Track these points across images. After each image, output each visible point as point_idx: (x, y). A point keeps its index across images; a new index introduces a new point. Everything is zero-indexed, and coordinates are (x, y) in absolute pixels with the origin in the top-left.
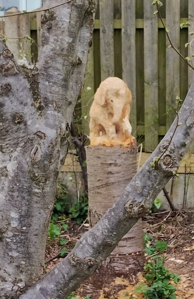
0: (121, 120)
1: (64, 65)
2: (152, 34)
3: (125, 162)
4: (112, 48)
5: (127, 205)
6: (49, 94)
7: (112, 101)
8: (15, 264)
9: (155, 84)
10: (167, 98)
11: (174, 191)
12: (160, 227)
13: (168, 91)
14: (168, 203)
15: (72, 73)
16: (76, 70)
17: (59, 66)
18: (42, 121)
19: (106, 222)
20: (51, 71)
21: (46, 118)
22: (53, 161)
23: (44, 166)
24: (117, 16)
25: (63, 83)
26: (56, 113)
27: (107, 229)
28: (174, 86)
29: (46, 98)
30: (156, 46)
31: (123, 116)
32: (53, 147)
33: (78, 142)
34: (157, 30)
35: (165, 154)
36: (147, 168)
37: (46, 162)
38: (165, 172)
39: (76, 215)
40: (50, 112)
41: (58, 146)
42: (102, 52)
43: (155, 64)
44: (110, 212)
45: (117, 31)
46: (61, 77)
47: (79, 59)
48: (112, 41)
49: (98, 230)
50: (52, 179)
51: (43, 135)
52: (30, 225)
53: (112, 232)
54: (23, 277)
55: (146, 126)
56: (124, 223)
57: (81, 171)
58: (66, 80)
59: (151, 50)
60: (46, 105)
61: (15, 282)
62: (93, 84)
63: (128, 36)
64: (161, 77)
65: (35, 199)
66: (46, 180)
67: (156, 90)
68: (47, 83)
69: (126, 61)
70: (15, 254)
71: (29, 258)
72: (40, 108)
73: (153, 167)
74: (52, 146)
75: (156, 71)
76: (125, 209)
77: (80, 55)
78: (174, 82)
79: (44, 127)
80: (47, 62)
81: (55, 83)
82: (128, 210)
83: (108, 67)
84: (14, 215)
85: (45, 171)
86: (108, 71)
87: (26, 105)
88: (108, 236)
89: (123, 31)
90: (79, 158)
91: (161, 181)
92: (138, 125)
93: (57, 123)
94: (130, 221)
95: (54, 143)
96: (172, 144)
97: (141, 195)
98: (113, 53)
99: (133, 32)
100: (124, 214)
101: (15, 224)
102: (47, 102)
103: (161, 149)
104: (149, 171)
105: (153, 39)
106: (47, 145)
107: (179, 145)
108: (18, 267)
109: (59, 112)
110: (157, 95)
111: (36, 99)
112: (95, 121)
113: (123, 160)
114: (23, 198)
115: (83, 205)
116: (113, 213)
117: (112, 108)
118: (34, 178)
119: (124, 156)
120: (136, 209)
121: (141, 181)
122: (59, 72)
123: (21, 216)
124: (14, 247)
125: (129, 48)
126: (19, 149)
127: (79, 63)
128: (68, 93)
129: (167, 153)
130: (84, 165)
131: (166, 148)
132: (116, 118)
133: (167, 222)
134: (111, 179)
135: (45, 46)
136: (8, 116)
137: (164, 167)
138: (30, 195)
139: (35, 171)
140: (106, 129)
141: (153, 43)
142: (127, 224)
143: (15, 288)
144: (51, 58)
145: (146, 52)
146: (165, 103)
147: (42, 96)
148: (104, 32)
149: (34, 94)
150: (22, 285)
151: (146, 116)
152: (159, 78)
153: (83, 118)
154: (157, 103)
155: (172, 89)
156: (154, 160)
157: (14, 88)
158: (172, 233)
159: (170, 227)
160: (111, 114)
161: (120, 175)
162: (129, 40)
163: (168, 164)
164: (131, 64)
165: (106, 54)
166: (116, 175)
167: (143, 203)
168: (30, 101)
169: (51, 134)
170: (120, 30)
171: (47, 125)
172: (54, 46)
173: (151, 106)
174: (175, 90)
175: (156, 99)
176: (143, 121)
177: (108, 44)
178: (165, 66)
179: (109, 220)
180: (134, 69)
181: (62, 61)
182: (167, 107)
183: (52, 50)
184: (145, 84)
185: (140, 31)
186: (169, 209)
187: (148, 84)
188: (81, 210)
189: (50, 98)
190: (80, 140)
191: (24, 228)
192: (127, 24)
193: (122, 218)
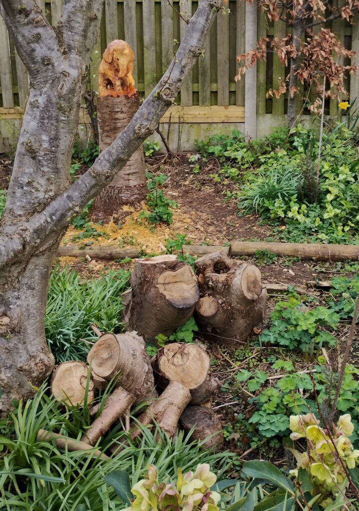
0: (126, 75)
1: (83, 19)
2: (150, 7)
4: (116, 18)
5: (136, 128)
6: (71, 42)
7: (118, 59)
8: (46, 177)
9: (153, 48)
10: (163, 60)
11: (170, 137)
12: (159, 167)
13: (163, 54)
14: (165, 148)
15: (90, 26)
16: (93, 24)
17: (79, 20)
18: (66, 63)
19: (120, 142)
20: (73, 24)
21: (69, 61)
22: (75, 95)
23: (69, 99)
25: (83, 33)
26: (78, 57)
27: (121, 147)
28: (169, 50)
29: (69, 45)
30: (153, 17)
31: (128, 72)
33: (88, 97)
34: (154, 4)
35: (165, 87)
36: (151, 99)
37: (70, 96)
38: (165, 101)
39: (87, 160)
40: (73, 56)
41: (80, 83)
43: (153, 32)
44: (123, 134)
45: (120, 4)
46: (81, 29)
47: (95, 15)
48: (115, 12)
49: (113, 148)
50: (75, 110)
51: (67, 74)
52: (58, 146)
53: (125, 150)
54: (52, 187)
55: (146, 83)
56: (134, 142)
57: (91, 122)
58: (85, 30)
59: (149, 20)
60: (70, 51)
61: (46, 192)
62: (100, 49)
63: (129, 8)
64: (158, 43)
65: (62, 125)
66: (70, 110)
67: (154, 54)
68: (70, 33)
69: (128, 28)
70: (46, 169)
71: (57, 173)
72: (64, 53)
73: (156, 97)
74: (75, 83)
75: (153, 37)
76: (134, 131)
77: (95, 11)
79: (68, 67)
80: (69, 17)
81: (76, 33)
82: (137, 131)
83: (112, 34)
84: (45, 138)
85: (69, 103)
87: (53, 50)
88: (121, 153)
89: (125, 4)
91: (162, 108)
92: (139, 83)
93: (79, 65)
94: (138, 140)
95: (76, 80)
96: (170, 79)
97: (147, 119)
98: (116, 22)
99: (134, 5)
100: (134, 135)
101: (46, 145)
102: (70, 48)
103: (162, 83)
104: (153, 101)
105: (150, 11)
106: (71, 82)
107: (176, 80)
108: (48, 179)
109: (80, 56)
110: (154, 58)
111: (60, 46)
112: (103, 76)
114: (52, 124)
116: (125, 135)
117: (118, 65)
118: (60, 109)
120: (143, 130)
121: (147, 109)
122: (79, 25)
123: (51, 139)
124: (45, 163)
125: (131, 19)
126: (48, 85)
127: (96, 18)
128: (87, 42)
129: (167, 86)
130: (94, 116)
131: (166, 82)
133: (165, 163)
135: (68, 4)
136: (39, 59)
137: (165, 97)
138: (57, 122)
139: (62, 102)
140: (113, 82)
141: (150, 15)
142: (136, 143)
143: (47, 196)
144: (73, 13)
145: (145, 22)
146: (161, 65)
147: (66, 43)
148: (109, 4)
149: (59, 42)
150: (51, 194)
151: (145, 75)
152: (156, 43)
153: (92, 77)
154: (155, 65)
155: (167, 53)
156: (157, 92)
157: (43, 37)
158: (169, 172)
159: (167, 167)
160: (117, 71)
162: (131, 12)
163: (168, 95)
164: (132, 32)
165: (111, 24)
167: (148, 126)
168: (56, 47)
169: (74, 73)
170: (123, 3)
171: (71, 66)
172: (75, 4)
173: (150, 67)
175: (154, 61)
176: (143, 80)
177: (112, 15)
178: (161, 34)
179: (122, 140)
180: (135, 36)
181: (82, 16)
182: (163, 68)
183: (73, 7)
184: (145, 49)
185: (139, 4)
186: (166, 152)
187: (147, 48)
189: (73, 45)
190: (89, 95)
191: (53, 149)
193: (132, 138)
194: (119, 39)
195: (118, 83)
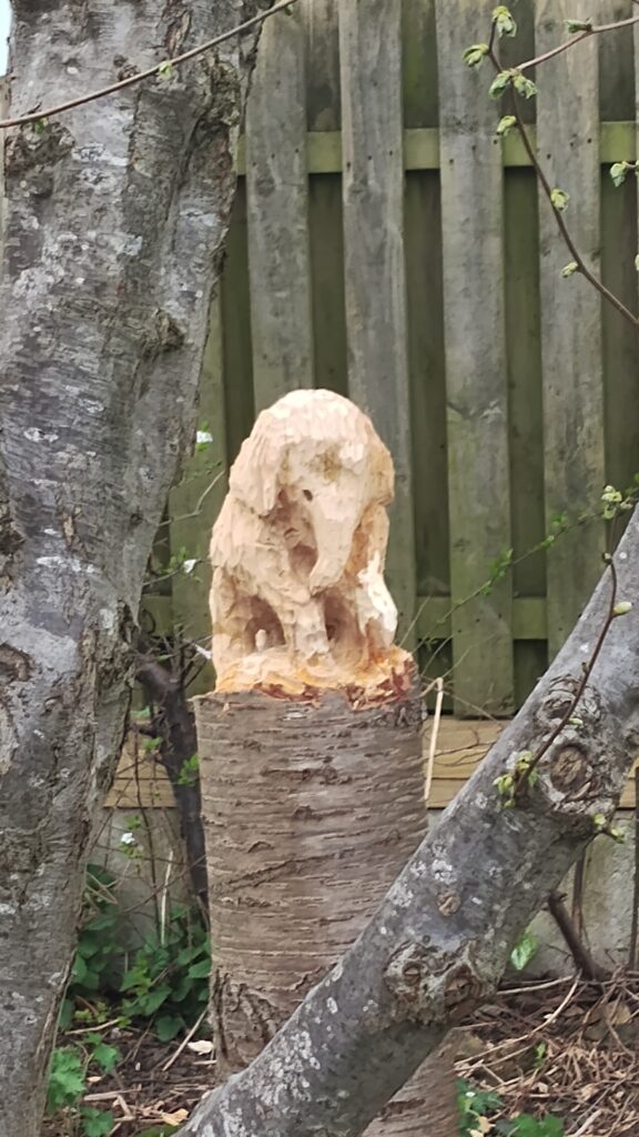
0: (351, 577)
1: (105, 355)
2: (479, 195)
3: (372, 766)
4: (301, 259)
5: (396, 969)
6: (42, 483)
7: (308, 494)
9: (495, 411)
10: (548, 475)
11: (588, 888)
12: (533, 1052)
13: (551, 444)
14: (562, 944)
15: (144, 389)
16: (158, 375)
17: (87, 360)
18: (16, 599)
19: (304, 1043)
20: (52, 385)
21: (31, 587)
22: (64, 774)
23: (27, 799)
24: (324, 116)
25: (105, 432)
26: (75, 564)
27: (309, 1073)
28: (579, 421)
29: (29, 500)
30: (494, 245)
31: (359, 560)
32: (64, 716)
33: (159, 675)
34: (497, 176)
35: (558, 741)
36: (480, 801)
37: (36, 782)
38: (558, 818)
39: (152, 1004)
40: (51, 560)
41: (88, 708)
42: (257, 277)
43: (493, 324)
44: (321, 998)
45: (323, 184)
46: (94, 409)
47: (173, 329)
48: (299, 228)
49: (270, 1079)
50: (59, 857)
51: (19, 662)
53: (332, 1091)
55: (457, 600)
56: (385, 1046)
57: (171, 802)
58: (115, 419)
59: (475, 264)
60: (34, 531)
62: (218, 418)
63: (371, 205)
64: (520, 384)
66: (35, 862)
67: (502, 441)
68: (33, 435)
69: (364, 312)
73: (505, 796)
74: (61, 705)
75: (496, 354)
76: (387, 984)
77: (174, 308)
78: (578, 401)
79: (23, 625)
80: (31, 343)
81: (68, 434)
82: (402, 988)
83: (283, 342)
85: (29, 821)
86: (286, 361)
88: (311, 1108)
89: (348, 181)
90: (162, 748)
91: (544, 856)
92: (420, 594)
93: (81, 608)
94: (409, 1038)
95: (69, 697)
96: (588, 694)
97: (458, 921)
98: (304, 280)
99: (394, 187)
100: (384, 1007)
102: (35, 516)
103: (542, 715)
104: (489, 816)
105: (481, 215)
106: (36, 705)
107: (618, 698)
109: (88, 559)
110: (502, 460)
112: (232, 581)
113: (360, 757)
115: (184, 958)
116: (333, 1006)
117: (308, 526)
119: (365, 738)
120: (434, 983)
121: (454, 861)
122: (85, 388)
125: (378, 258)
127: (174, 343)
128: (128, 477)
129: (570, 734)
130: (184, 779)
131: (564, 711)
132: (327, 569)
133: (563, 1030)
134: (309, 841)
135: (24, 274)
137: (556, 796)
140: (285, 619)
141: (481, 235)
142: (398, 1051)
144: (52, 324)
145: (454, 274)
146: (541, 498)
147: (13, 488)
148: (266, 188)
151: (455, 554)
152: (511, 385)
153: (180, 567)
154: (504, 497)
155: (571, 434)
156: (511, 765)
158: (587, 1079)
159: (575, 1052)
160: (305, 555)
161: (348, 821)
162: (378, 223)
163: (575, 785)
164: (385, 329)
165: (274, 288)
166: (331, 822)
167: (464, 959)
169: (55, 653)
170: (335, 178)
171: (37, 617)
172: (62, 273)
173: (479, 509)
174: (582, 436)
175: (502, 477)
176: (447, 579)
177: (281, 241)
178: (536, 333)
179: (318, 1035)
180: (400, 347)
181: (100, 338)
182: (549, 513)
183: (53, 290)
184: (452, 415)
185: (423, 182)
186: (568, 974)
187: (463, 411)
188: (176, 978)
189: (50, 501)
190: (166, 665)
192: (364, 153)
193: (376, 1024)
194: (317, 387)
195: (311, 619)
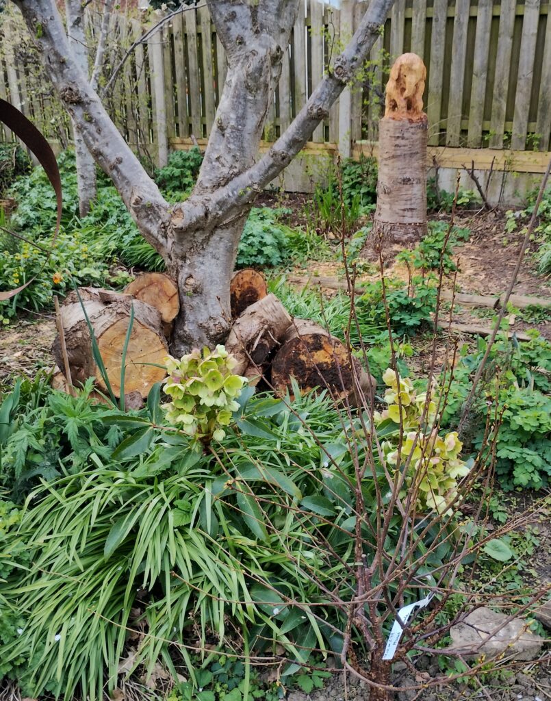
0: (414, 96)
2: (486, 22)
4: (443, 38)
7: (405, 76)
9: (484, 75)
10: (494, 91)
13: (496, 84)
23: (255, 78)
24: (452, 4)
26: (268, 36)
28: (503, 78)
29: (261, 24)
30: (488, 35)
34: (490, 18)
37: (257, 75)
42: (433, 41)
43: (486, 55)
45: (450, 20)
48: (443, 30)
51: (256, 53)
52: (244, 125)
59: (483, 40)
61: (231, 168)
63: (460, 24)
64: (490, 69)
65: (249, 104)
66: (257, 90)
67: (484, 83)
69: (456, 50)
70: (232, 146)
72: (257, 32)
75: (486, 61)
78: (503, 73)
84: (232, 116)
85: (256, 82)
86: (438, 62)
87: (246, 29)
88: (295, 133)
89: (456, 19)
93: (268, 44)
98: (443, 43)
99: (465, 20)
100: (307, 115)
101: (233, 123)
102: (262, 27)
105: (486, 28)
108: (234, 156)
110: (484, 87)
114: (240, 103)
117: (405, 83)
118: (248, 88)
123: (238, 117)
124: (232, 140)
125: (461, 38)
126: (239, 64)
136: (233, 38)
138: (245, 101)
139: (249, 81)
140: (398, 103)
141: (485, 33)
143: (231, 172)
145: (478, 42)
146: (492, 96)
148: (437, 20)
149: (253, 20)
152: (488, 69)
154: (484, 96)
155: (501, 82)
160: (403, 89)
162: (461, 29)
164: (461, 55)
165: (436, 44)
170: (453, 18)
174: (503, 82)
175: (484, 91)
177: (439, 33)
180: (463, 60)
182: (494, 101)
184: (474, 76)
185: (473, 19)
187: (477, 75)
192: (460, 12)
193: (306, 118)
195: (403, 104)
